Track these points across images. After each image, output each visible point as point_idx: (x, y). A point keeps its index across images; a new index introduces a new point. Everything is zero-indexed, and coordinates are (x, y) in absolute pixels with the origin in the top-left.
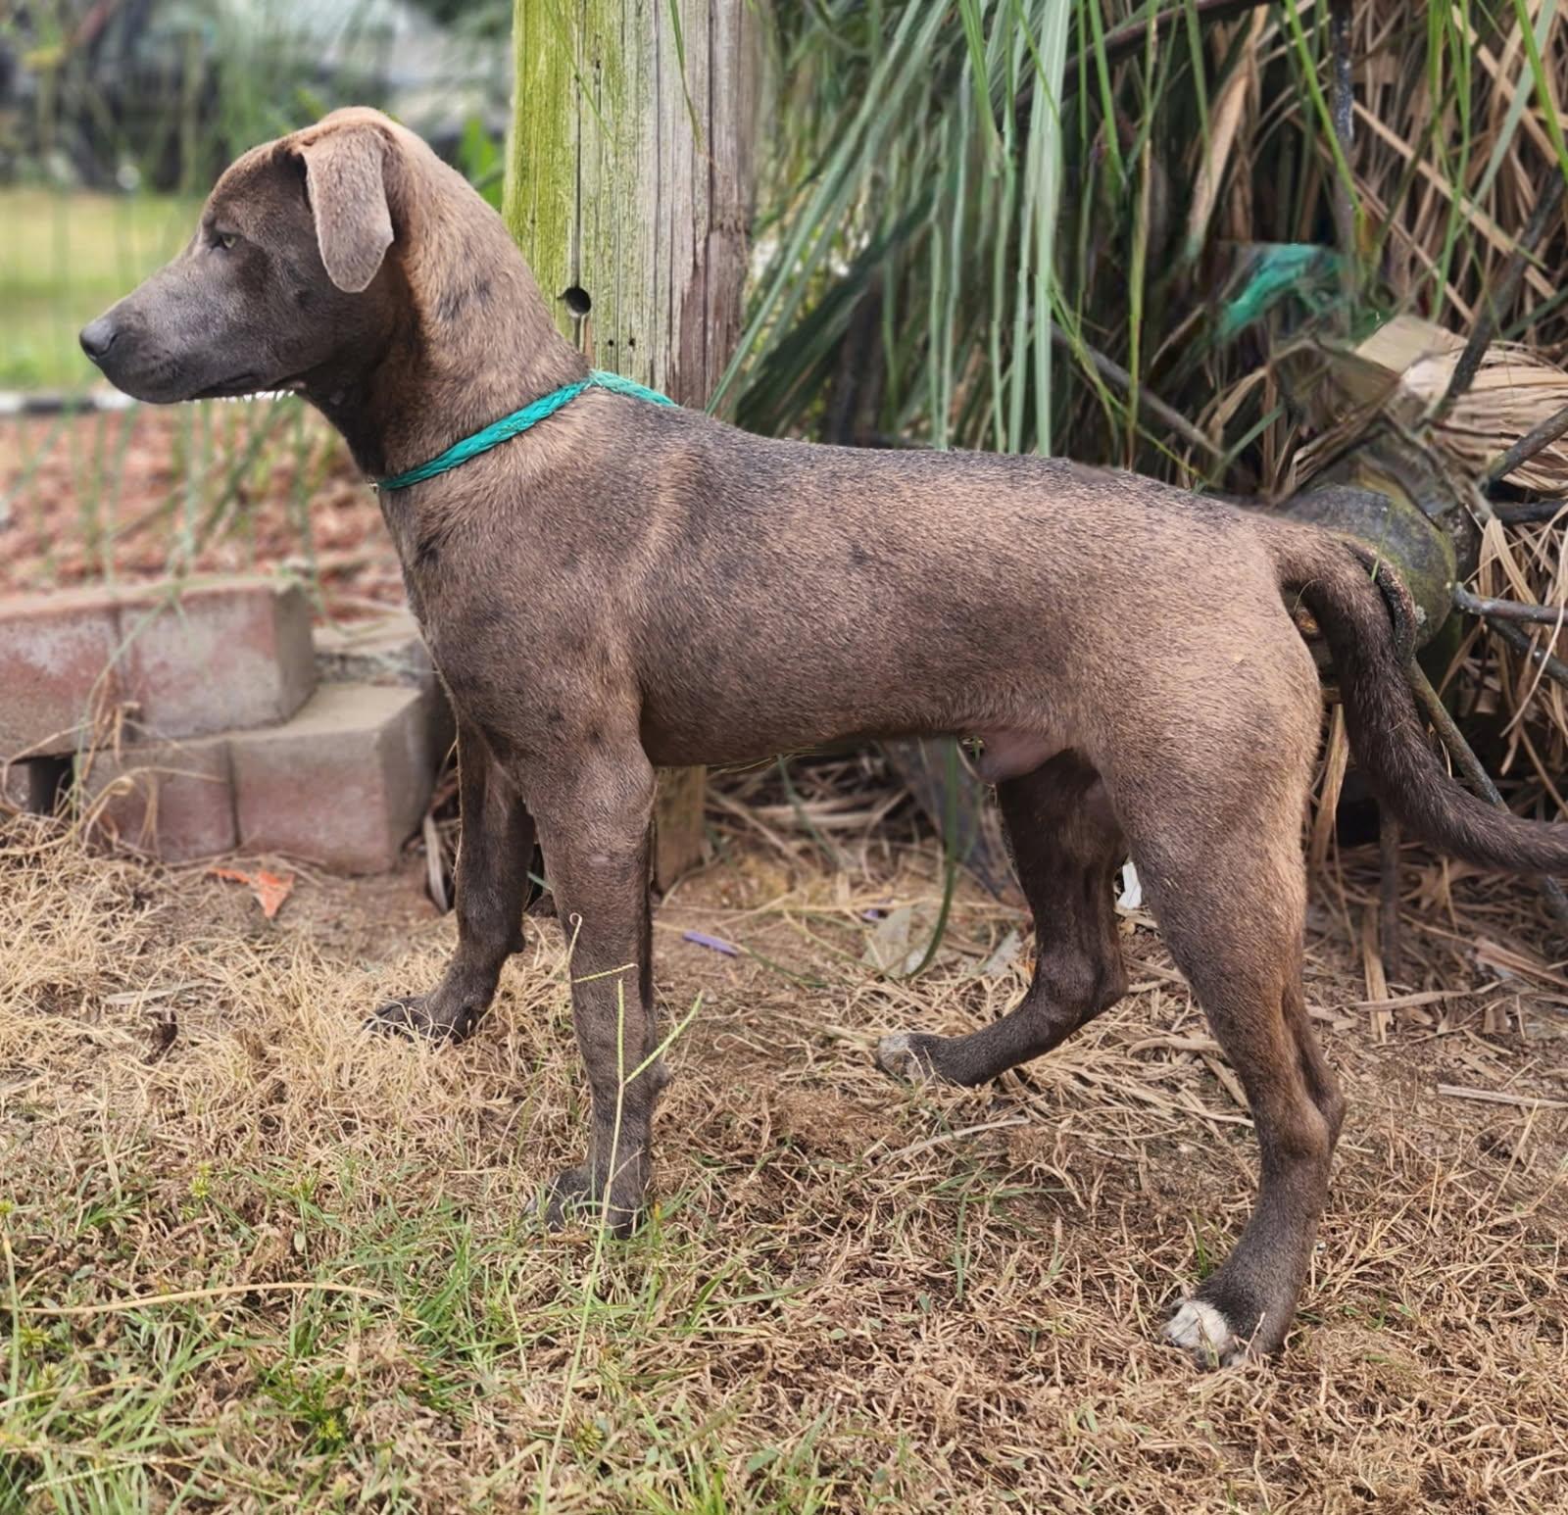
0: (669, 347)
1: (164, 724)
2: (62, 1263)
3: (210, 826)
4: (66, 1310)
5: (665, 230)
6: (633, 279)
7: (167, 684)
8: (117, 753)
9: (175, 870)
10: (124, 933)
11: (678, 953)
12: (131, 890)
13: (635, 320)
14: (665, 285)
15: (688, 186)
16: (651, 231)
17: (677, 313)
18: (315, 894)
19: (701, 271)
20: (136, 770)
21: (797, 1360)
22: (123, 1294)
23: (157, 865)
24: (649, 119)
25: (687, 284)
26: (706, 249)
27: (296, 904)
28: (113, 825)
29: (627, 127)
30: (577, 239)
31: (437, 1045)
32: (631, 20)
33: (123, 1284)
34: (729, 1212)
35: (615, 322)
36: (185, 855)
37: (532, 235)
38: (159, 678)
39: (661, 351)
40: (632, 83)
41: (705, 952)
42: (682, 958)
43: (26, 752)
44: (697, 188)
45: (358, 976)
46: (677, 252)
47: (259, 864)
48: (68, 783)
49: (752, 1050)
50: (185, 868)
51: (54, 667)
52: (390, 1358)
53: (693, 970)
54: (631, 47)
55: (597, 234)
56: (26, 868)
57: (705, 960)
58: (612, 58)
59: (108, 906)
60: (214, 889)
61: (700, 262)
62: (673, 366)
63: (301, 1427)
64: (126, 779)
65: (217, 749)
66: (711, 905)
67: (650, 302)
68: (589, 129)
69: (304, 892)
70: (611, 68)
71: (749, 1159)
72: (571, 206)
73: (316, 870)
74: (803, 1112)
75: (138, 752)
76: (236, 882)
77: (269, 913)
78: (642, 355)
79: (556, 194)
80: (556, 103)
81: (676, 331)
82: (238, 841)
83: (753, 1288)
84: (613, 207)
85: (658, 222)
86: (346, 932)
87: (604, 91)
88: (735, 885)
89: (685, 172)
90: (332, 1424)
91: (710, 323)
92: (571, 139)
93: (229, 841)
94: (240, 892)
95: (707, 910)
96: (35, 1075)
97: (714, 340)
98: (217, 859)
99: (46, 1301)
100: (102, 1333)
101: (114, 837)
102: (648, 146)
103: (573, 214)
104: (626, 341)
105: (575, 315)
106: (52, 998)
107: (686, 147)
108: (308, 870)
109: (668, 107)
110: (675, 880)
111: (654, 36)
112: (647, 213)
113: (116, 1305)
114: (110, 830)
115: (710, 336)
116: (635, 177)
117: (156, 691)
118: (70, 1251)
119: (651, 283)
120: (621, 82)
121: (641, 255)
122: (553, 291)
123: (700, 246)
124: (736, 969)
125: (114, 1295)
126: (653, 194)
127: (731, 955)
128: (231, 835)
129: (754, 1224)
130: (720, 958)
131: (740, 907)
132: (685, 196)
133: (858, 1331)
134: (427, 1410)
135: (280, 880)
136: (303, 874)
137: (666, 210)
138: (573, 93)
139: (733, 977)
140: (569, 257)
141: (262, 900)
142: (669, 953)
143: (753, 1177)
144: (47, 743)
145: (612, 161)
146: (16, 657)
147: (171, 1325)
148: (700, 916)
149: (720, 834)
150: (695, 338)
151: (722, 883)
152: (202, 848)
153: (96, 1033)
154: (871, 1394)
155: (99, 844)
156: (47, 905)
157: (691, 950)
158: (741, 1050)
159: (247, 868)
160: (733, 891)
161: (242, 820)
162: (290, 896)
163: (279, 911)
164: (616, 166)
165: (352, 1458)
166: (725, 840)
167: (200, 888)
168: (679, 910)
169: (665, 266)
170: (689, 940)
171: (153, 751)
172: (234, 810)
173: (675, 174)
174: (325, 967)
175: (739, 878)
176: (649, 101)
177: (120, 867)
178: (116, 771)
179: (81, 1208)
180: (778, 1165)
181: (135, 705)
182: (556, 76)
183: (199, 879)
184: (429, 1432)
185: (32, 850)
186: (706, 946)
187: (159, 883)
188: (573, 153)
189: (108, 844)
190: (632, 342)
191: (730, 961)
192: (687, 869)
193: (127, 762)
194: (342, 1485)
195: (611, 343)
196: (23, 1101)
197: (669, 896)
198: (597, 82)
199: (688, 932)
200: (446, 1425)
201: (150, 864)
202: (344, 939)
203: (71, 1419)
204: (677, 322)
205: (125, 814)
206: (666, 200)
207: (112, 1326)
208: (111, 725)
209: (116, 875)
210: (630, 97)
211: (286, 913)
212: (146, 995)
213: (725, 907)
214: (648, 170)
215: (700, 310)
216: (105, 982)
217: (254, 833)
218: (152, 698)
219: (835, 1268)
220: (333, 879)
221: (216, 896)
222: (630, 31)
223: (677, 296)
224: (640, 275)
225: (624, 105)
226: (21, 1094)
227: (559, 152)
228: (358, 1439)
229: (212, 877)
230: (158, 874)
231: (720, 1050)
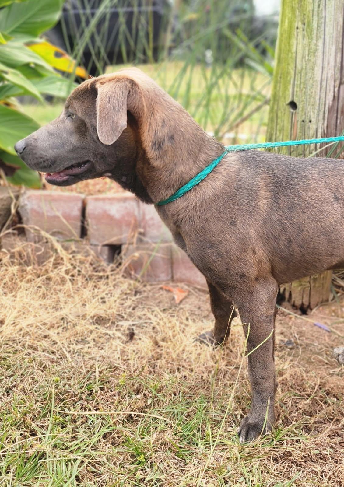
0: (323, 124)
1: (151, 238)
2: (73, 399)
3: (163, 272)
4: (71, 412)
5: (324, 83)
6: (312, 99)
7: (153, 225)
8: (135, 245)
9: (151, 285)
10: (128, 303)
11: (311, 329)
12: (134, 290)
13: (312, 114)
14: (322, 102)
15: (333, 68)
16: (319, 83)
17: (327, 112)
18: (194, 297)
19: (336, 98)
20: (141, 252)
21: (302, 459)
22: (90, 410)
23: (145, 283)
24: (320, 44)
25: (331, 103)
26: (339, 91)
27: (187, 300)
28: (132, 268)
29: (313, 46)
30: (294, 84)
31: (216, 348)
32: (316, 9)
33: (90, 407)
34: (297, 410)
35: (305, 114)
36: (155, 281)
37: (280, 82)
38: (151, 222)
39: (320, 125)
40: (315, 32)
41: (320, 330)
42: (311, 330)
43: (106, 242)
44: (336, 69)
45: (200, 324)
46: (328, 91)
47: (178, 286)
48: (119, 253)
49: (324, 362)
50: (154, 285)
51: (117, 216)
52: (167, 440)
53: (314, 334)
54: (315, 18)
55: (300, 83)
56: (103, 280)
57: (318, 332)
58: (309, 22)
59: (126, 294)
60: (161, 292)
61: (336, 95)
62: (324, 131)
63: (133, 456)
64: (137, 254)
65: (167, 247)
66: (328, 315)
67: (317, 108)
68: (300, 46)
69: (190, 297)
70: (308, 26)
71: (309, 395)
72: (292, 72)
73: (196, 290)
74: (333, 383)
75: (141, 246)
76: (169, 291)
77: (177, 301)
78: (313, 126)
79: (288, 68)
80: (290, 37)
81: (326, 119)
82: (172, 277)
83: (296, 435)
84: (306, 74)
85: (322, 81)
86: (201, 310)
87: (306, 33)
88: (337, 310)
89: (332, 63)
90: (142, 456)
91: (339, 116)
92: (294, 50)
93: (169, 277)
94: (170, 294)
95: (325, 316)
96: (89, 343)
97: (340, 123)
98: (164, 283)
99: (66, 409)
100: (80, 421)
101: (133, 273)
102: (320, 53)
103: (293, 76)
104: (308, 121)
105: (292, 110)
106: (99, 320)
107: (333, 54)
108: (193, 290)
109: (327, 40)
110: (317, 305)
111: (323, 15)
112: (318, 77)
113: (87, 413)
114: (131, 270)
115: (339, 121)
116: (314, 64)
117: (149, 227)
118: (77, 395)
119: (318, 101)
120: (312, 30)
121: (315, 92)
122: (285, 102)
123: (336, 89)
124: (328, 336)
125: (88, 410)
126: (321, 70)
127: (329, 332)
128: (170, 276)
129: (304, 416)
130: (324, 332)
131: (338, 316)
132: (331, 72)
133: (325, 452)
134: (176, 457)
135: (184, 292)
136: (192, 291)
137: (325, 76)
138: (295, 33)
139: (327, 338)
140: (291, 90)
141: (176, 297)
142: (307, 329)
143: (308, 401)
144: (113, 240)
145: (307, 58)
146: (105, 212)
147: (101, 421)
148: (322, 318)
149: (337, 293)
150: (333, 122)
151: (333, 308)
152: (160, 279)
153: (110, 332)
154: (323, 472)
155: (127, 274)
156: (107, 292)
157: (315, 329)
158: (320, 361)
159: (174, 287)
160: (336, 311)
161: (174, 272)
162: (186, 297)
163: (181, 301)
164: (308, 60)
165: (146, 467)
166: (339, 294)
167: (157, 291)
168: (316, 316)
169: (323, 96)
170: (315, 325)
171: (147, 246)
172: (172, 268)
173: (328, 64)
174: (190, 320)
175: (339, 308)
176: (320, 37)
177: (132, 282)
178: (134, 251)
179: (86, 384)
180: (317, 398)
181: (142, 230)
182: (290, 27)
183: (158, 289)
184: (176, 464)
185: (106, 274)
186: (320, 327)
187: (144, 289)
188: (294, 55)
189: (130, 275)
190: (310, 121)
191: (327, 333)
192: (322, 302)
193: (138, 249)
194: (139, 475)
195: (303, 121)
196: (82, 351)
197: (314, 310)
198: (303, 30)
199: (315, 322)
200: (182, 463)
201: (143, 282)
202: (200, 312)
203: (63, 444)
204: (326, 115)
205: (136, 265)
206: (325, 72)
207: (83, 420)
208: (133, 237)
209: (130, 285)
210: (314, 36)
211: (184, 302)
212: (131, 323)
213: (332, 316)
214: (319, 62)
215: (335, 112)
216: (118, 317)
217: (178, 275)
218: (148, 229)
219: (325, 432)
220: (201, 293)
221: (161, 295)
222: (315, 13)
223: (327, 106)
224: (314, 98)
225: (312, 39)
226: (82, 349)
227: (290, 54)
228: (149, 462)
229: (161, 288)
230: (145, 286)
231: (312, 360)
